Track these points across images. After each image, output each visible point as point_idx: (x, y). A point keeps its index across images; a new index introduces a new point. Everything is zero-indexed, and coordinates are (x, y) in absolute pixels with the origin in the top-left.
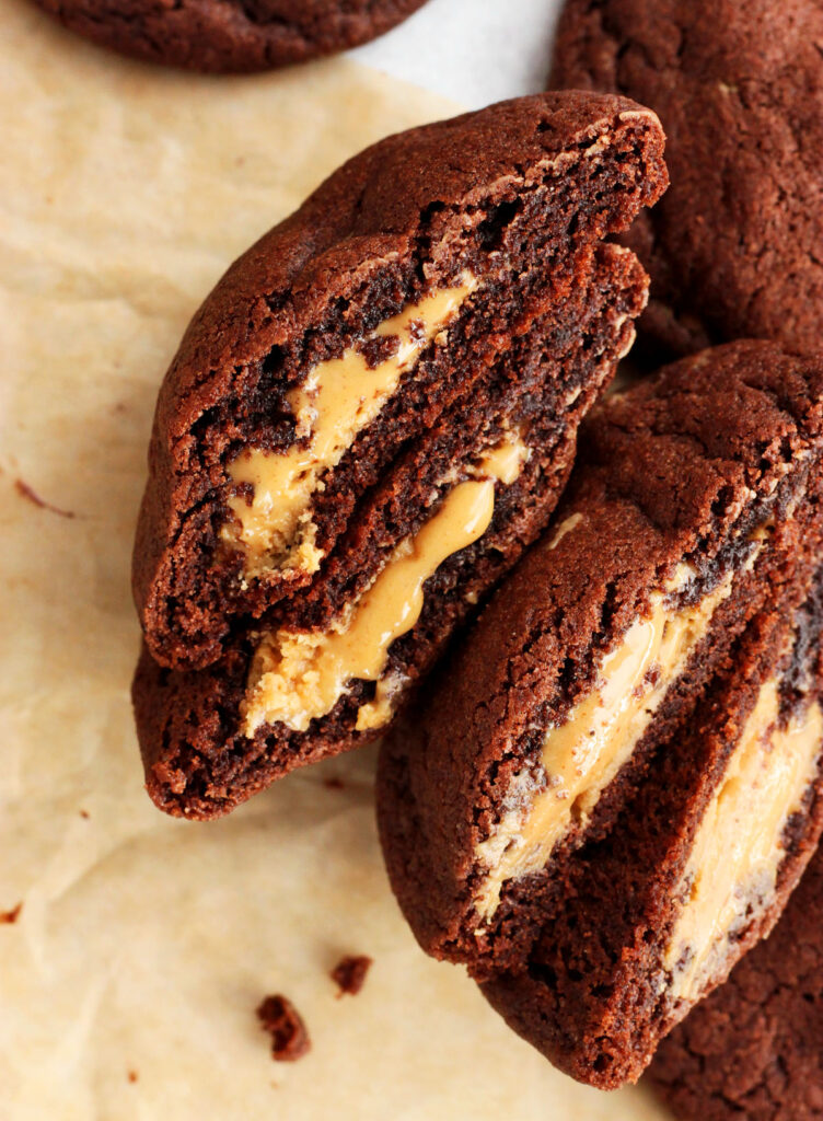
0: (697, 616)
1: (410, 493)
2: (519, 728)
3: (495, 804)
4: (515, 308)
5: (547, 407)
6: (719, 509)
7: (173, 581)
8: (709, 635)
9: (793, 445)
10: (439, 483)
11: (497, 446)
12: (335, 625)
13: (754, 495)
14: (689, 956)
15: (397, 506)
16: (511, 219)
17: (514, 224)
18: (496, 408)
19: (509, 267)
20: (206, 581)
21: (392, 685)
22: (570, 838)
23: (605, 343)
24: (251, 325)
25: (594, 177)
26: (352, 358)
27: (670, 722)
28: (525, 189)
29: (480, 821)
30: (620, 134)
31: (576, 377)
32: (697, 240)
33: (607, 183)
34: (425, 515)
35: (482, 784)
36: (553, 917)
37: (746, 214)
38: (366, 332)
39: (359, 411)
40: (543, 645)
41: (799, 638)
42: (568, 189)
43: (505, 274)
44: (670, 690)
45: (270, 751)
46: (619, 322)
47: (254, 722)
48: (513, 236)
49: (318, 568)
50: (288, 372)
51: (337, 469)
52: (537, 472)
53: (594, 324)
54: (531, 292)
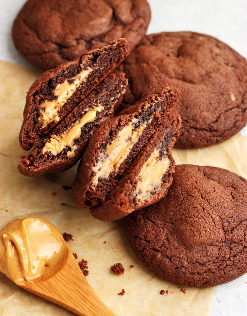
0: (139, 130)
1: (78, 111)
2: (101, 142)
3: (96, 158)
4: (99, 75)
5: (107, 100)
6: (142, 108)
7: (28, 126)
8: (142, 135)
9: (158, 98)
10: (85, 110)
11: (97, 106)
12: (63, 135)
13: (150, 105)
14: (141, 192)
15: (75, 112)
16: (98, 57)
17: (99, 58)
18: (96, 98)
19: (98, 67)
20: (35, 128)
21: (75, 147)
22: (114, 172)
23: (119, 90)
24: (45, 76)
25: (115, 50)
26: (66, 82)
27: (135, 152)
28: (101, 51)
29: (93, 163)
30: (120, 42)
31: (113, 95)
32: (139, 89)
33: (117, 52)
34: (81, 116)
35: (93, 155)
36: (111, 190)
37: (149, 81)
38: (69, 78)
39: (67, 94)
40: (106, 127)
41: (163, 144)
42: (110, 53)
43: (97, 68)
44: (135, 145)
45: (48, 158)
46: (122, 86)
47: (44, 150)
48: (99, 61)
49: (59, 121)
50: (53, 84)
51: (63, 106)
52: (105, 112)
53: (116, 85)
54: (103, 72)
